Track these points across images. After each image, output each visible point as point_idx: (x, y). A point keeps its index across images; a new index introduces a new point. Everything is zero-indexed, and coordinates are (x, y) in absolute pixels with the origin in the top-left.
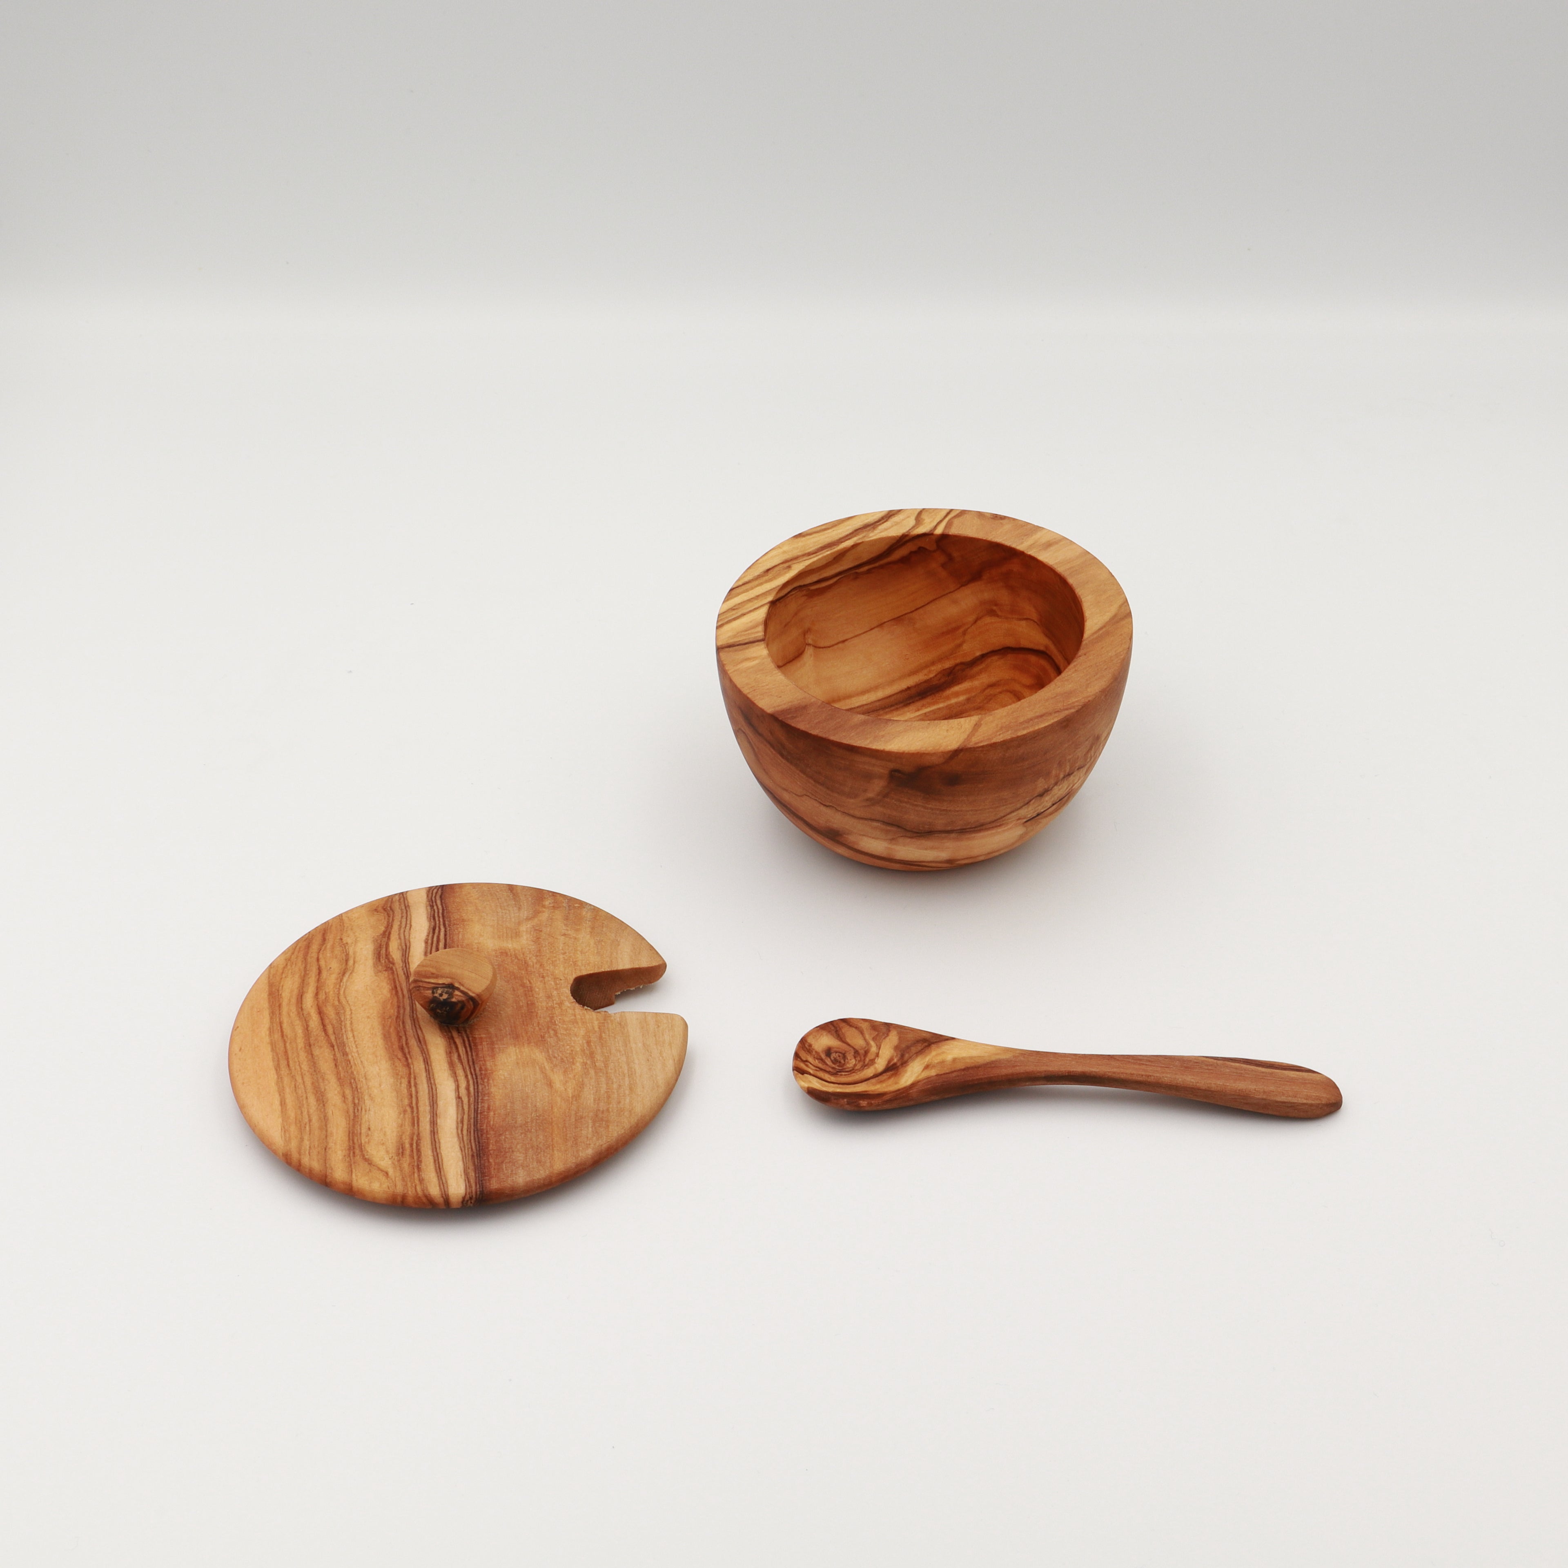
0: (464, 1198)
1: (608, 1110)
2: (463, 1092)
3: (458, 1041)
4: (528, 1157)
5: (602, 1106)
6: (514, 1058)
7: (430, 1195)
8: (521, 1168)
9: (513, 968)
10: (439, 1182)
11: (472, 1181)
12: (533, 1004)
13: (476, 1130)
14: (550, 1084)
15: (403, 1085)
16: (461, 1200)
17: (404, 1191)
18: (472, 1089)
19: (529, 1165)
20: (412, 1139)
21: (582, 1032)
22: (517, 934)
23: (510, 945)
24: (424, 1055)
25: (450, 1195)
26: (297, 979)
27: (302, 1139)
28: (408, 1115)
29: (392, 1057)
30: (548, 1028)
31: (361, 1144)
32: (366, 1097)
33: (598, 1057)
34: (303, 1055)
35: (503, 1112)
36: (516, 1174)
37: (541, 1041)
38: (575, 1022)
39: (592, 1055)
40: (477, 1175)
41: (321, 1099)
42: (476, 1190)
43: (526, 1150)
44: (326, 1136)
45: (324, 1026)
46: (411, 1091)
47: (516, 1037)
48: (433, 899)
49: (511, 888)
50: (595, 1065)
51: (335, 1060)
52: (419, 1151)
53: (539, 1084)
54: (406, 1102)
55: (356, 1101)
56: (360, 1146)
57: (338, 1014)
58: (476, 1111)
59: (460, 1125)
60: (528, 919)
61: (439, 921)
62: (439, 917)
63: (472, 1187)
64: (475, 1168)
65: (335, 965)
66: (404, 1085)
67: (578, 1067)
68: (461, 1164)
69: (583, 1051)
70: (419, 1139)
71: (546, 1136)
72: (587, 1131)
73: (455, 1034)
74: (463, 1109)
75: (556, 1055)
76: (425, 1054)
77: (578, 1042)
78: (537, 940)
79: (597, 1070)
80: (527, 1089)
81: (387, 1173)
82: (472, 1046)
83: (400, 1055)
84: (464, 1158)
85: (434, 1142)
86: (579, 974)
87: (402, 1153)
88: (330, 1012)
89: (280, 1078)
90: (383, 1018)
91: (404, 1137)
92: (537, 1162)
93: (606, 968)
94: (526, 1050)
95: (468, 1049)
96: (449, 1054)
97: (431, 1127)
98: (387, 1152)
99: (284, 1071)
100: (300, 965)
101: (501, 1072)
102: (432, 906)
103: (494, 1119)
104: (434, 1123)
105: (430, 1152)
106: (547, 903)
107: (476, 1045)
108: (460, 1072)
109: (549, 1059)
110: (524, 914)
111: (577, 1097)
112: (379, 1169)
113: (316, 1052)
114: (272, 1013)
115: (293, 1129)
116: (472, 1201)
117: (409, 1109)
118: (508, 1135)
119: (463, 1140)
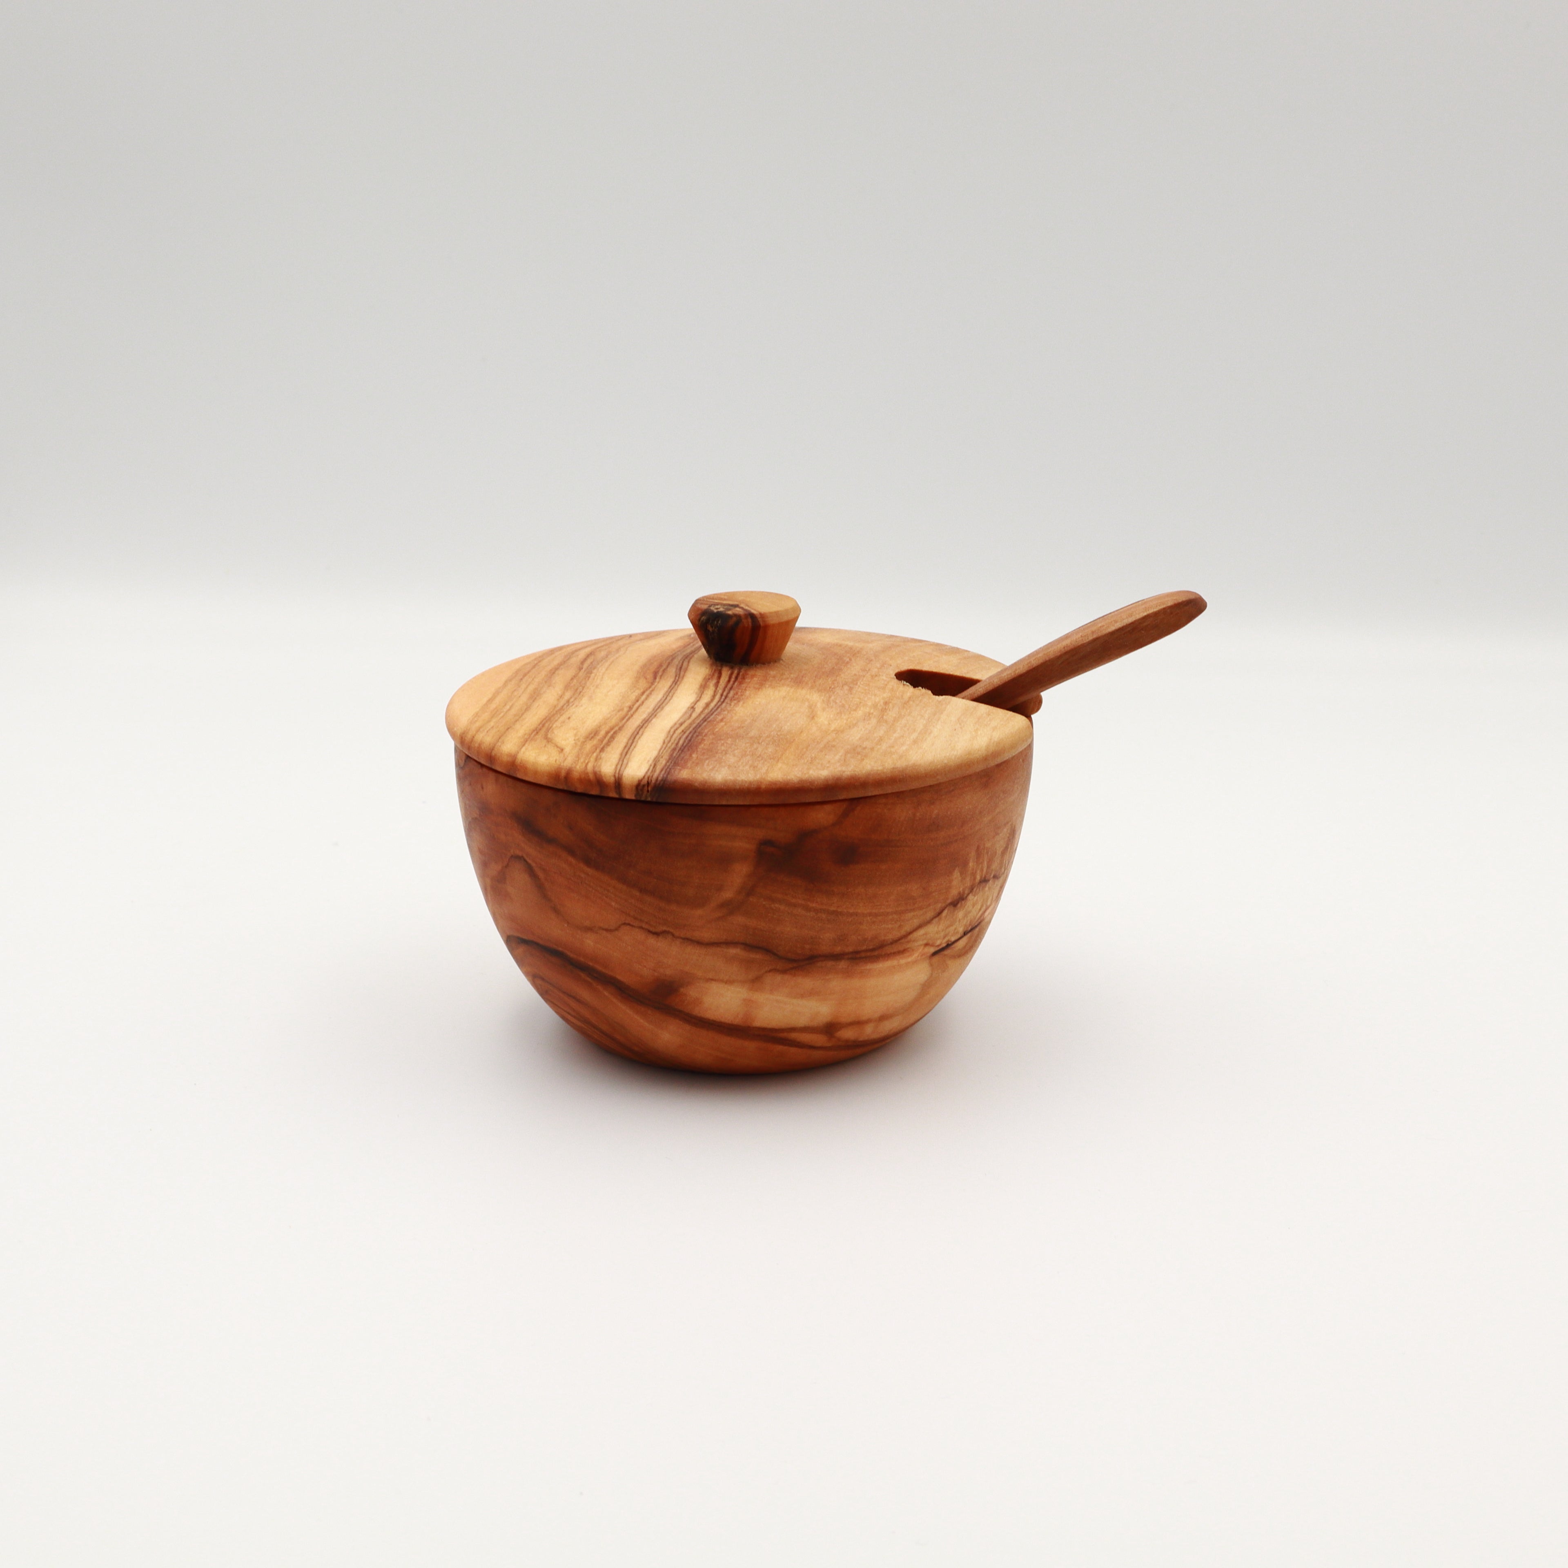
0: (640, 781)
1: (872, 749)
2: (701, 705)
3: (725, 674)
4: (742, 761)
5: (868, 744)
6: (783, 694)
7: (600, 772)
8: (726, 768)
10: (618, 763)
11: (659, 768)
12: (840, 670)
13: (694, 732)
14: (812, 717)
15: (634, 694)
16: (635, 782)
17: (572, 764)
18: (712, 705)
19: (739, 767)
20: (612, 729)
21: (885, 695)
23: (851, 644)
24: (677, 678)
25: (624, 775)
27: (489, 722)
28: (622, 713)
29: (639, 677)
30: (845, 685)
31: (552, 727)
32: (585, 698)
33: (892, 714)
34: (543, 674)
35: (737, 725)
36: (717, 771)
37: (827, 690)
38: (882, 689)
39: (884, 711)
40: (668, 764)
41: (535, 698)
42: (659, 775)
43: (744, 756)
44: (516, 721)
45: (585, 660)
46: (640, 698)
47: (798, 683)
50: (882, 717)
51: (575, 677)
52: (613, 737)
53: (798, 715)
54: (629, 704)
55: (572, 700)
56: (549, 729)
58: (705, 719)
59: (677, 725)
63: (655, 772)
64: (669, 759)
66: (636, 694)
67: (859, 714)
68: (655, 753)
69: (875, 706)
70: (620, 730)
71: (777, 751)
72: (834, 757)
73: (725, 669)
74: (691, 715)
75: (838, 701)
76: (679, 678)
77: (875, 700)
79: (882, 720)
80: (780, 716)
81: (562, 750)
82: (738, 679)
83: (650, 676)
84: (663, 749)
85: (636, 733)
86: (918, 669)
87: (592, 737)
88: (601, 653)
89: (505, 686)
90: (655, 657)
91: (603, 727)
92: (750, 767)
94: (803, 692)
95: (733, 680)
96: (707, 680)
97: (642, 722)
98: (575, 735)
99: (513, 683)
101: (758, 700)
103: (722, 728)
104: (647, 721)
105: (625, 740)
107: (743, 679)
108: (709, 693)
109: (827, 702)
111: (839, 732)
112: (556, 746)
113: (560, 672)
115: (486, 715)
116: (650, 789)
117: (626, 710)
118: (729, 741)
119: (672, 737)
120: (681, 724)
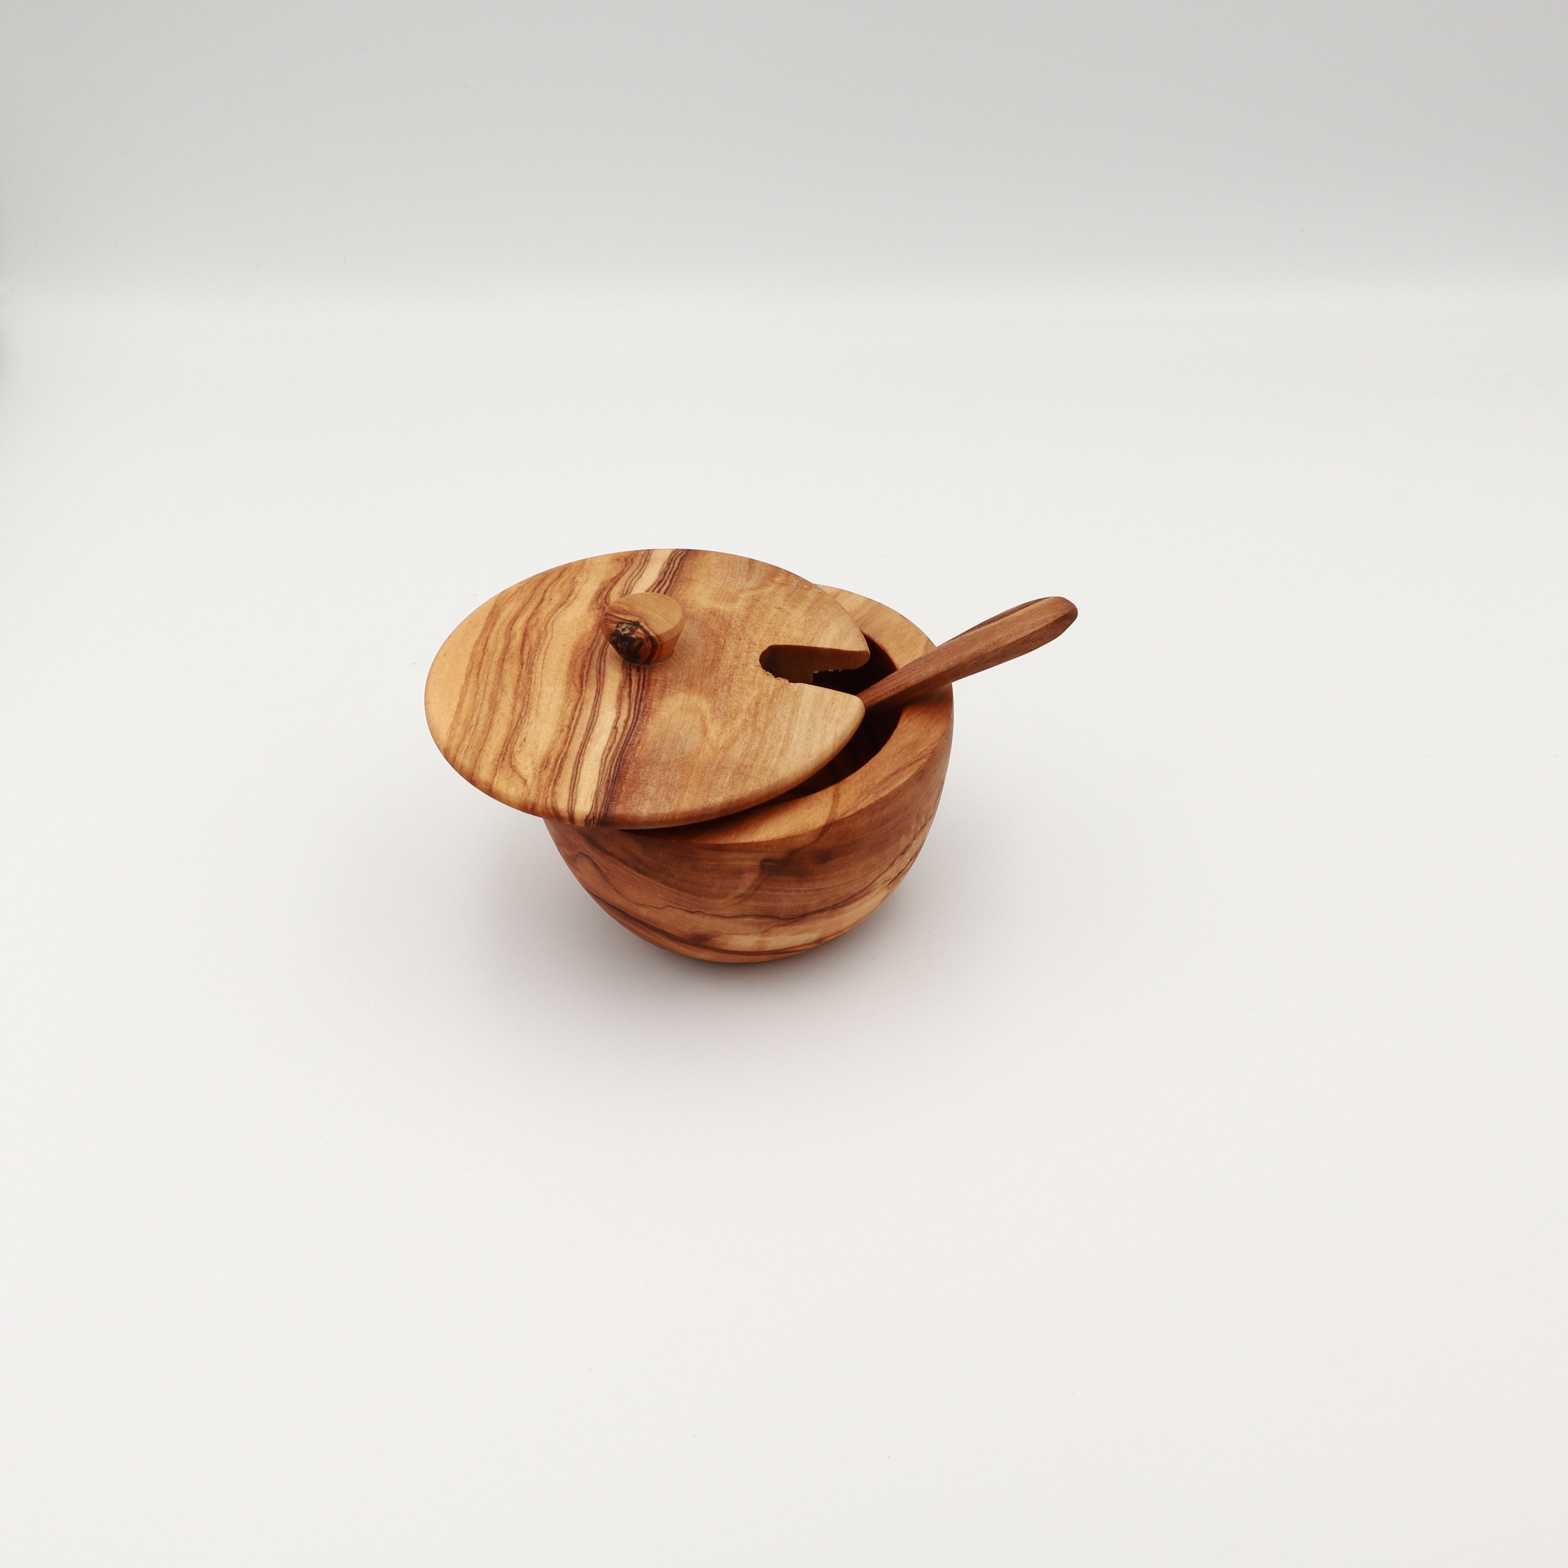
0: (587, 817)
1: (751, 766)
2: (621, 723)
3: (634, 679)
4: (659, 792)
5: (748, 761)
6: (680, 703)
7: (557, 807)
8: (649, 801)
9: (715, 627)
10: (569, 798)
11: (600, 803)
12: (719, 660)
13: (620, 758)
14: (705, 732)
15: (569, 708)
16: (584, 818)
17: (535, 799)
18: (630, 723)
19: (658, 799)
20: (559, 756)
21: (755, 693)
22: (734, 599)
23: (722, 607)
24: (599, 685)
25: (575, 811)
26: (520, 604)
27: (464, 739)
28: (564, 735)
29: (569, 682)
30: (724, 683)
31: (513, 751)
32: (533, 712)
33: (762, 718)
34: (494, 667)
35: (651, 748)
36: (642, 805)
37: (712, 694)
38: (753, 683)
39: (756, 715)
40: (606, 799)
41: (494, 706)
42: (601, 811)
43: (660, 786)
44: (485, 740)
45: (523, 645)
46: (575, 714)
47: (690, 685)
48: (674, 559)
49: (751, 562)
50: (755, 725)
51: (519, 676)
52: (561, 767)
53: (694, 730)
54: (567, 722)
55: (523, 714)
56: (512, 753)
57: (539, 638)
58: (626, 743)
59: (607, 752)
60: (752, 589)
61: (669, 576)
62: (670, 573)
63: (597, 808)
64: (606, 793)
65: (557, 598)
66: (571, 708)
67: (738, 723)
68: (595, 786)
69: (749, 709)
70: (565, 757)
71: (683, 777)
72: (725, 780)
73: (634, 672)
74: (615, 738)
75: (721, 709)
77: (748, 701)
78: (750, 608)
79: (755, 729)
80: (681, 733)
81: (526, 781)
82: (645, 685)
83: (577, 681)
84: (600, 781)
85: (577, 762)
86: (775, 643)
87: (546, 766)
88: (534, 635)
89: (467, 683)
90: (577, 648)
91: (552, 753)
92: (666, 799)
93: (805, 643)
94: (695, 698)
95: (641, 687)
96: (621, 688)
97: (580, 748)
98: (533, 763)
99: (473, 678)
100: (528, 594)
101: (663, 713)
102: (669, 564)
103: (640, 752)
104: (584, 746)
105: (571, 771)
106: (777, 579)
107: (649, 685)
108: (625, 706)
109: (713, 710)
110: (751, 584)
111: (725, 749)
112: (520, 777)
113: (507, 666)
114: (485, 629)
115: (460, 729)
116: (595, 822)
117: (566, 729)
118: (648, 769)
119: (605, 765)
120: (610, 750)
